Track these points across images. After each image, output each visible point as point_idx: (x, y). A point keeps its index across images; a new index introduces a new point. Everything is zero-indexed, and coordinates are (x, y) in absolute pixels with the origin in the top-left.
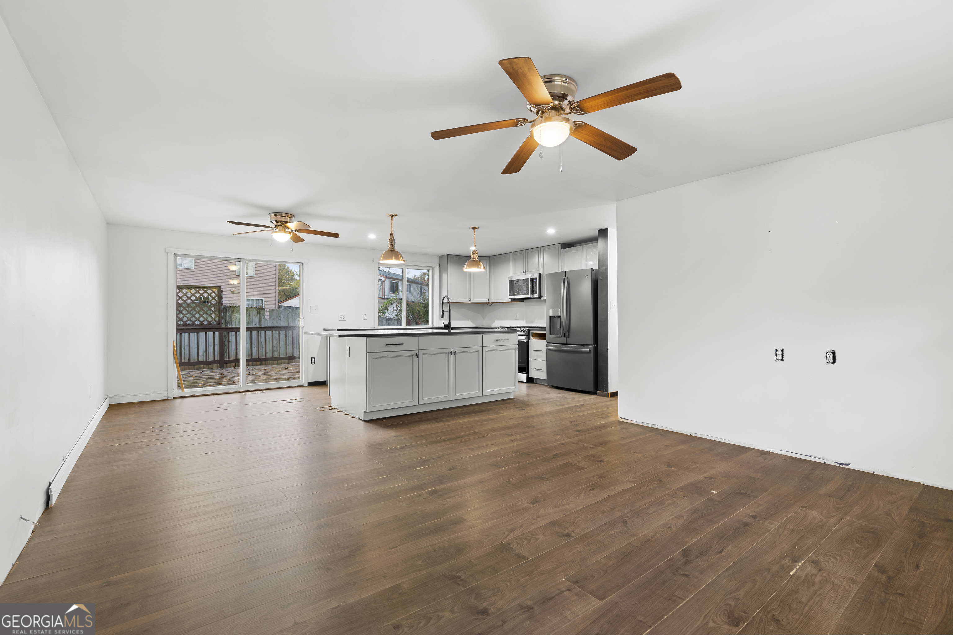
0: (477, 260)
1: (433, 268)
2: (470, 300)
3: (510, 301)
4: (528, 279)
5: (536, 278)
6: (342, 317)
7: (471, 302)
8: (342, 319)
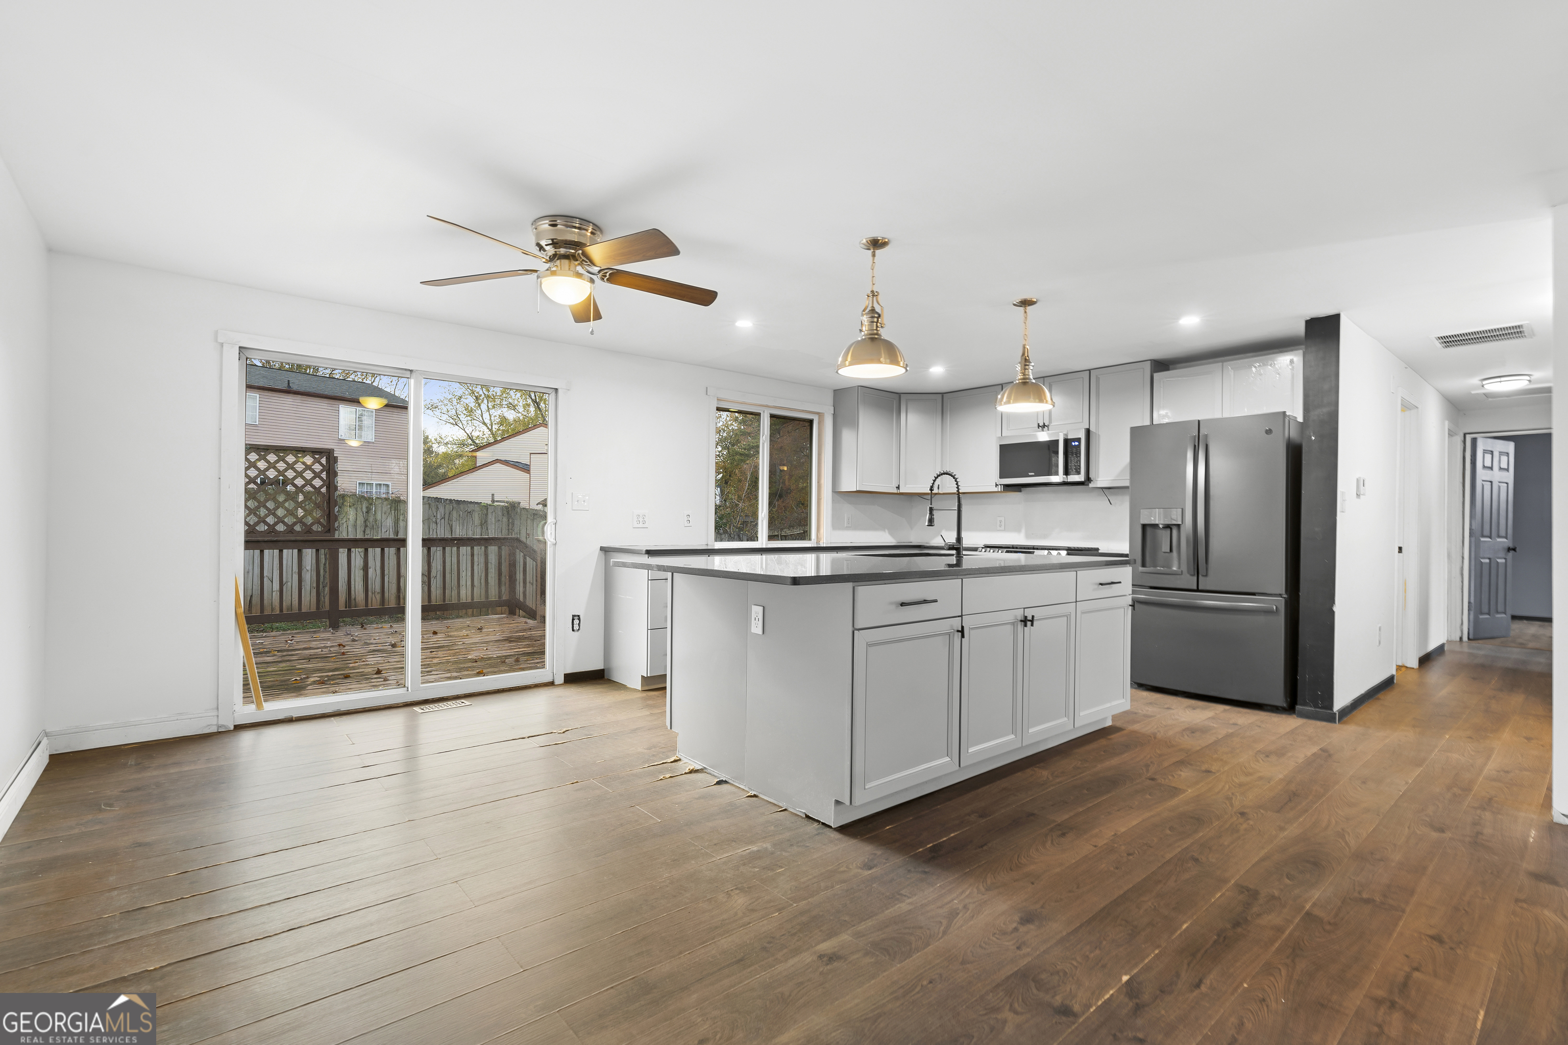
0: (1034, 381)
1: (820, 415)
2: (898, 488)
3: (999, 489)
4: (1057, 441)
5: (1079, 440)
6: (641, 519)
7: (902, 490)
8: (641, 525)
